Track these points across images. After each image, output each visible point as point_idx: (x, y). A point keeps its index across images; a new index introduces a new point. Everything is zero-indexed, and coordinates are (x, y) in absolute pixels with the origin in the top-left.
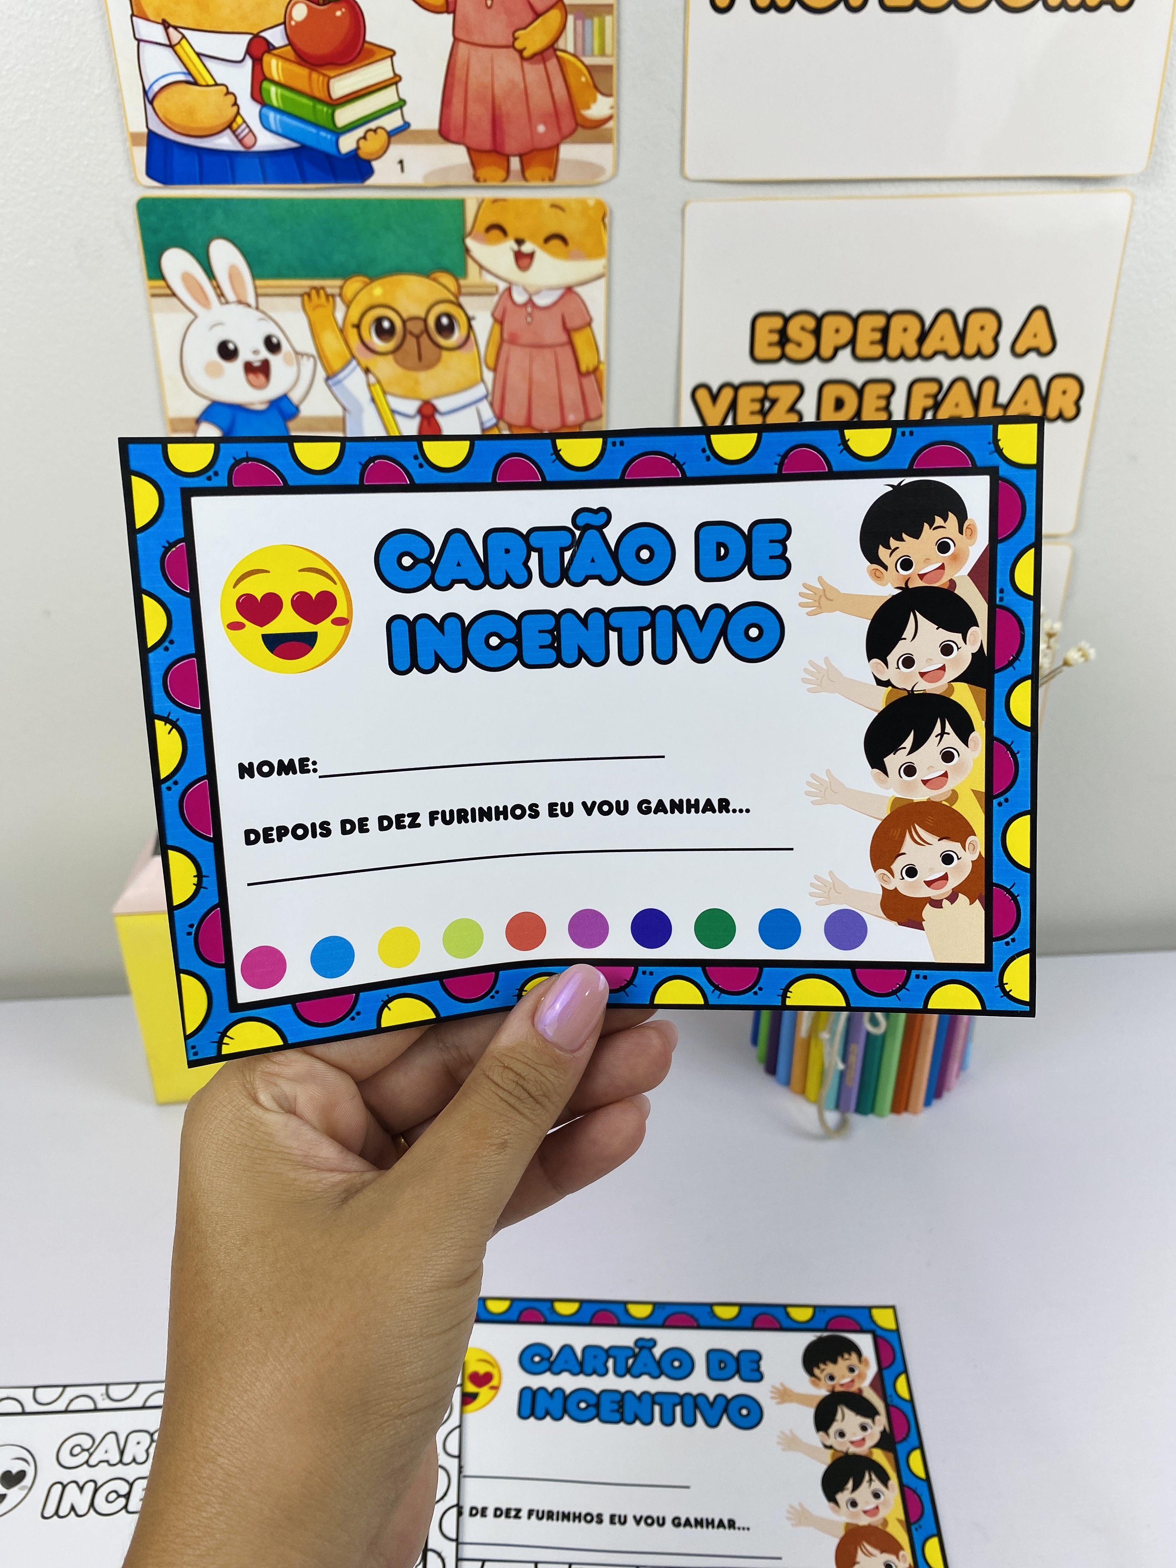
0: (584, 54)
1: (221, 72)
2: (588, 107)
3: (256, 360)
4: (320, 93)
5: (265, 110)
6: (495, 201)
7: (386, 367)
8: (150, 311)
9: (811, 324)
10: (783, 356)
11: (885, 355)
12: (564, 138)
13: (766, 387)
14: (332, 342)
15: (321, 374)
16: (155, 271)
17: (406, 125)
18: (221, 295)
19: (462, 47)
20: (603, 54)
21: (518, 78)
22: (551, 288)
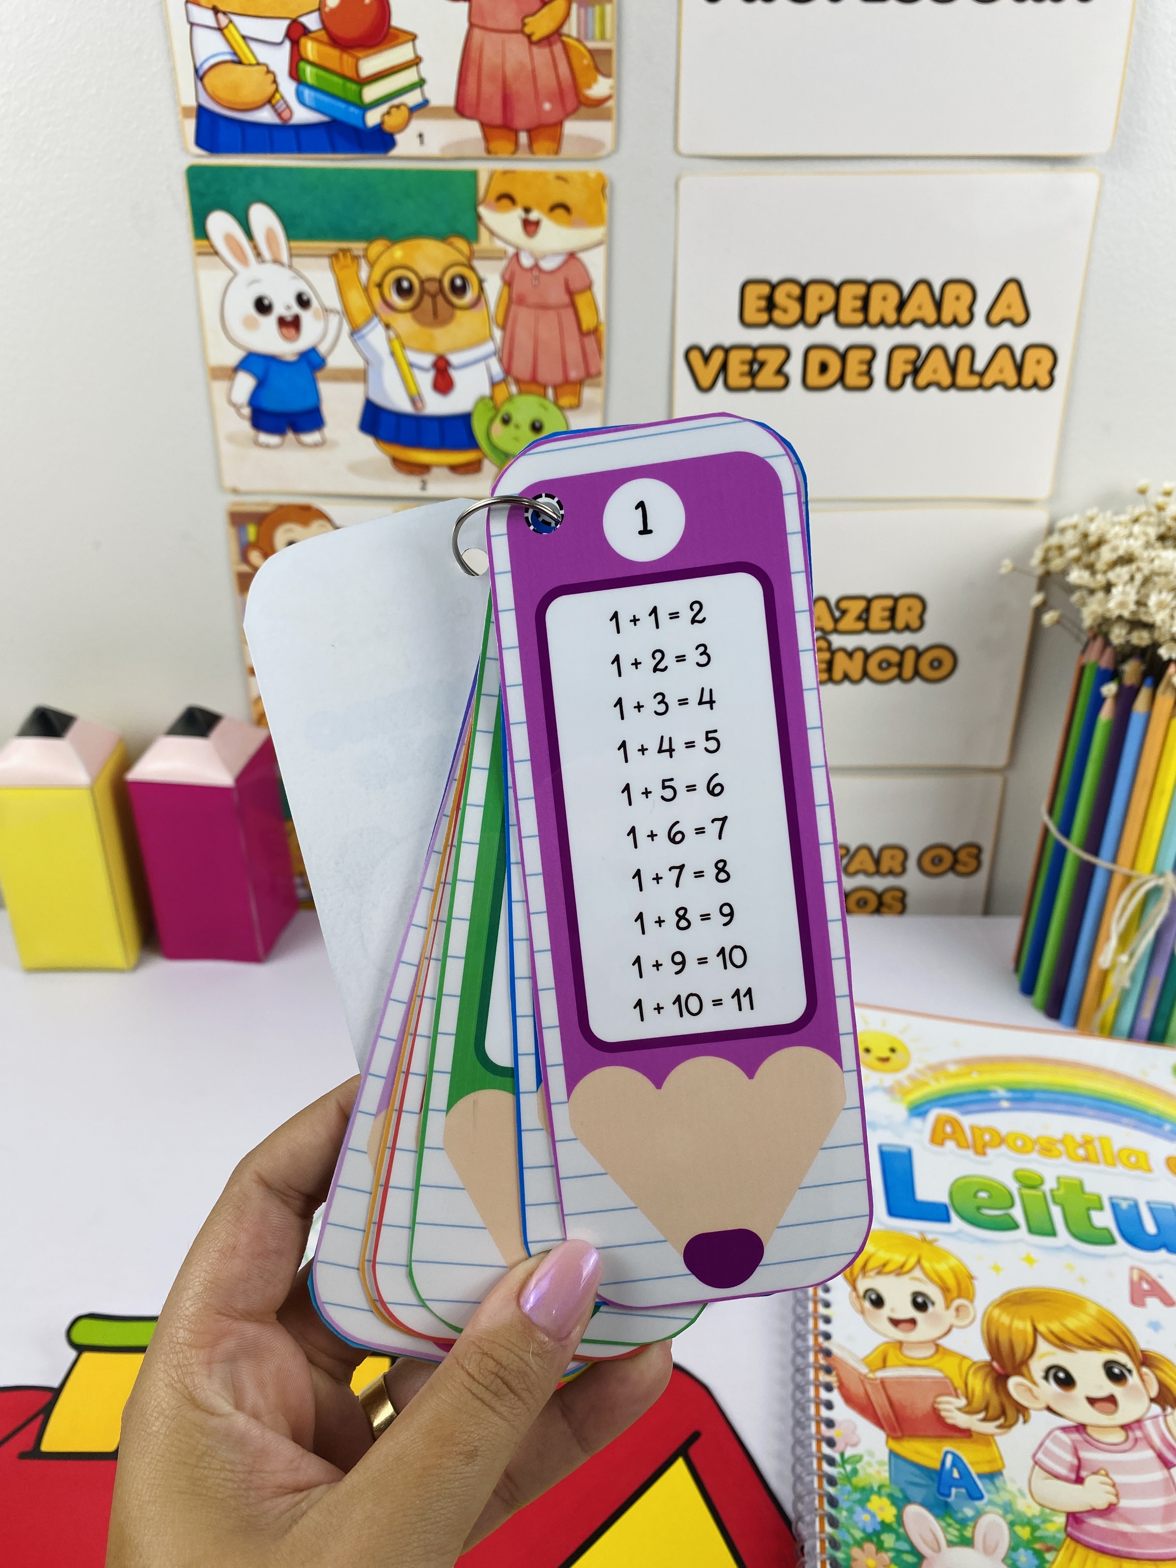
0: (586, 38)
1: (263, 53)
2: (589, 86)
3: (288, 315)
4: (350, 73)
5: (301, 88)
6: (505, 173)
7: (404, 324)
8: (195, 268)
9: (796, 291)
10: (771, 321)
11: (866, 322)
12: (568, 115)
13: (755, 350)
14: (357, 299)
15: (346, 328)
16: (200, 231)
17: (426, 102)
18: (258, 254)
19: (477, 32)
20: (603, 38)
21: (527, 60)
22: (555, 254)
